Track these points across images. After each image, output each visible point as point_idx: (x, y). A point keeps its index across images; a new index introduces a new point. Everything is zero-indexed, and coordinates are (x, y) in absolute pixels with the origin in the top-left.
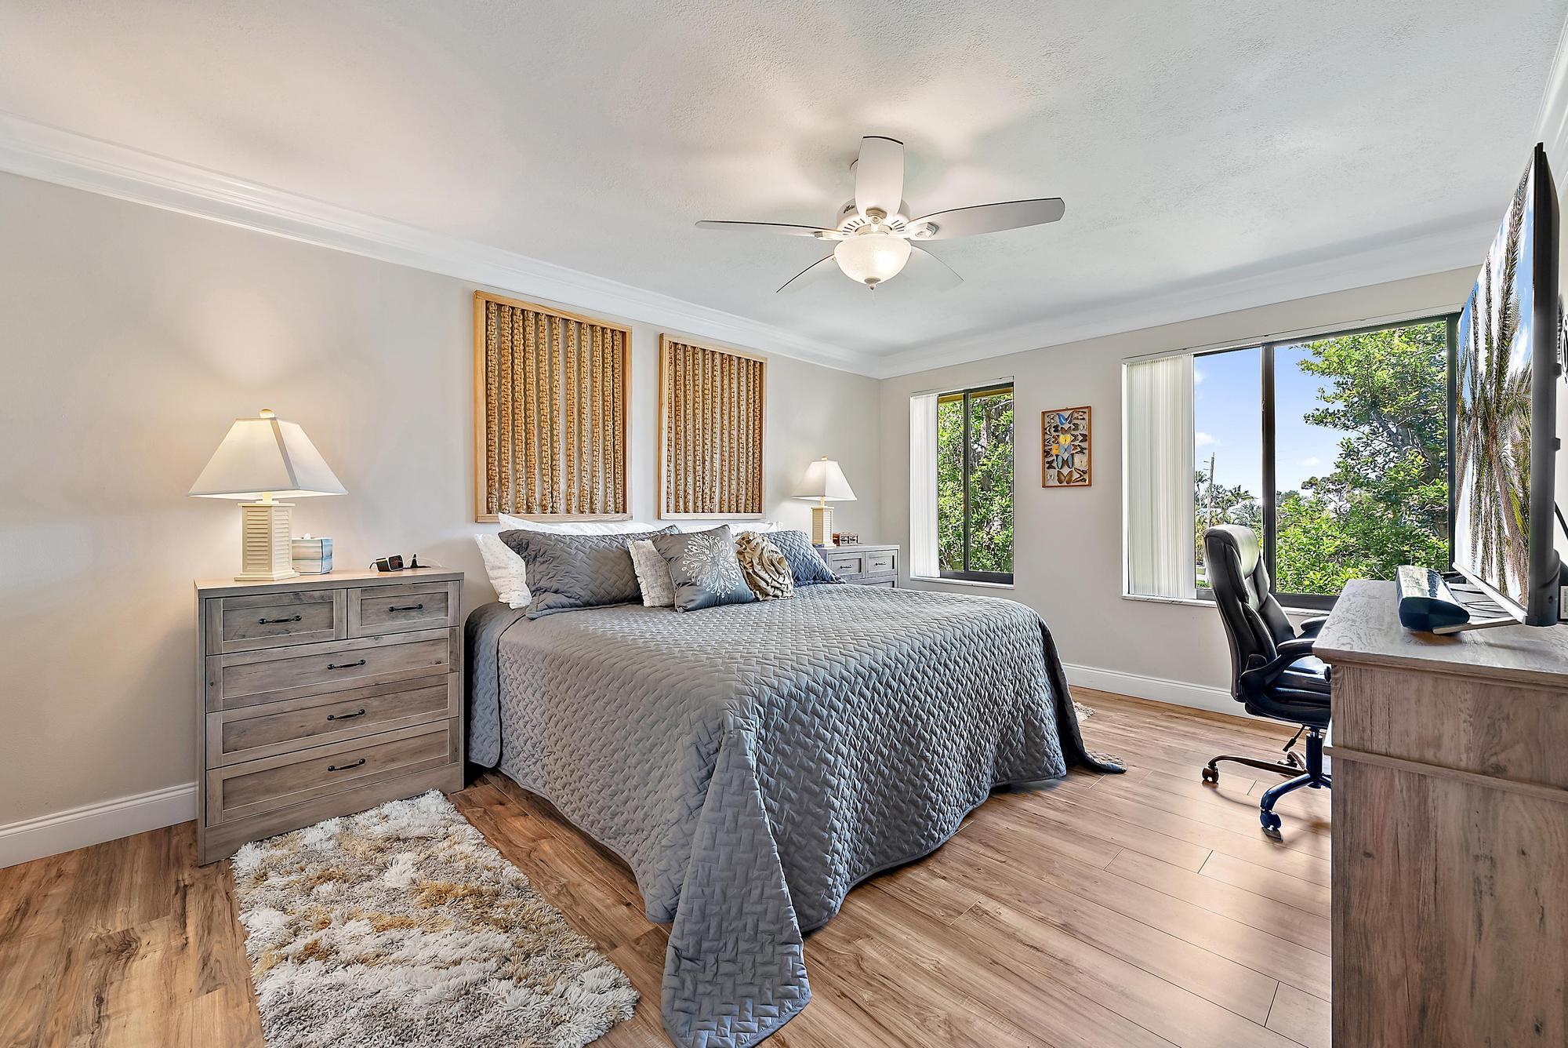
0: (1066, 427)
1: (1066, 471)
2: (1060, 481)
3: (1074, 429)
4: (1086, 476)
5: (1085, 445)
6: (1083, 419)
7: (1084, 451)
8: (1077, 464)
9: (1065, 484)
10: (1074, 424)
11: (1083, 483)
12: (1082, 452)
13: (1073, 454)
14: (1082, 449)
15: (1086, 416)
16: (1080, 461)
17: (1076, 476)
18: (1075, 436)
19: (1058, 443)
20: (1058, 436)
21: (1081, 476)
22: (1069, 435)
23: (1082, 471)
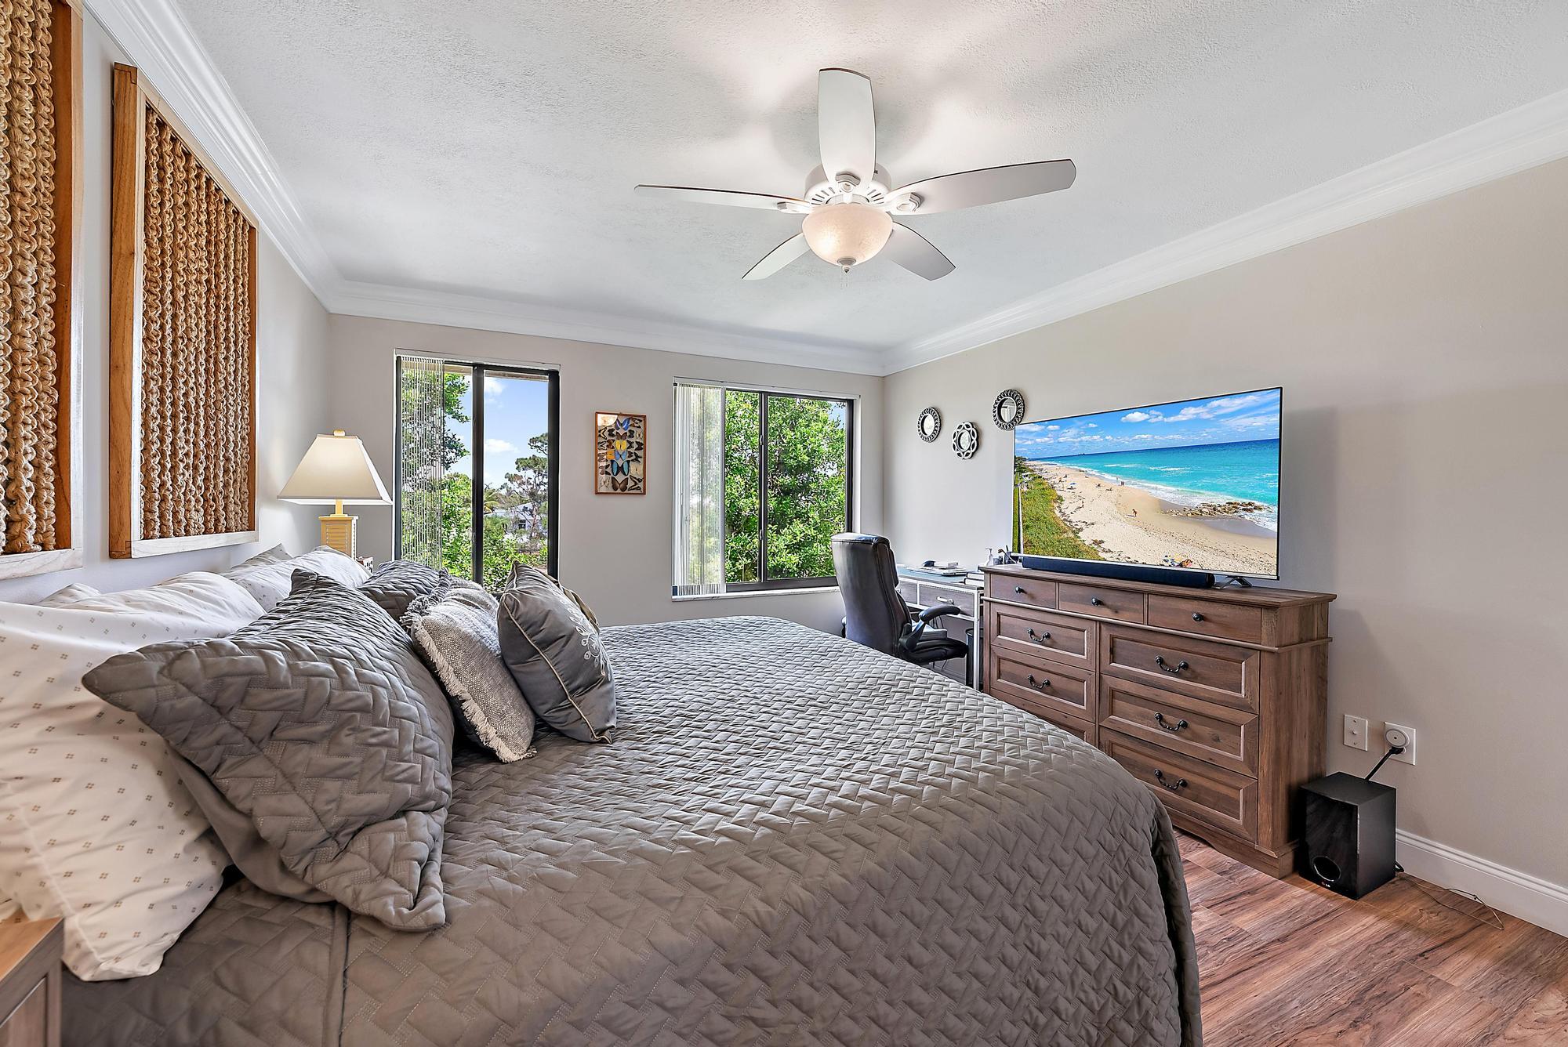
0: (621, 432)
1: (620, 478)
2: (615, 488)
3: (630, 436)
4: (641, 485)
5: (640, 453)
6: (639, 427)
7: (639, 459)
8: (633, 472)
9: (619, 491)
10: (630, 431)
11: (638, 492)
12: (636, 460)
13: (628, 462)
14: (637, 457)
15: (642, 424)
16: (635, 470)
17: (630, 483)
18: (630, 443)
19: (613, 448)
20: (614, 441)
21: (636, 484)
22: (625, 442)
23: (638, 480)
